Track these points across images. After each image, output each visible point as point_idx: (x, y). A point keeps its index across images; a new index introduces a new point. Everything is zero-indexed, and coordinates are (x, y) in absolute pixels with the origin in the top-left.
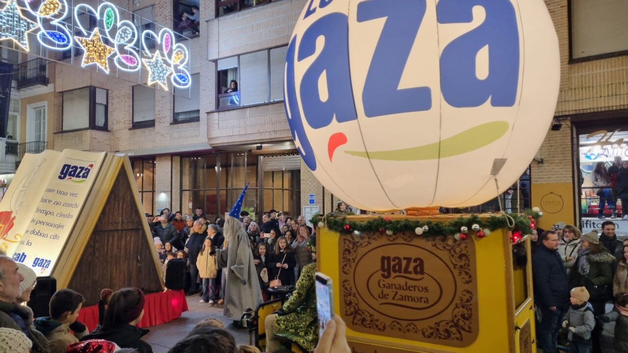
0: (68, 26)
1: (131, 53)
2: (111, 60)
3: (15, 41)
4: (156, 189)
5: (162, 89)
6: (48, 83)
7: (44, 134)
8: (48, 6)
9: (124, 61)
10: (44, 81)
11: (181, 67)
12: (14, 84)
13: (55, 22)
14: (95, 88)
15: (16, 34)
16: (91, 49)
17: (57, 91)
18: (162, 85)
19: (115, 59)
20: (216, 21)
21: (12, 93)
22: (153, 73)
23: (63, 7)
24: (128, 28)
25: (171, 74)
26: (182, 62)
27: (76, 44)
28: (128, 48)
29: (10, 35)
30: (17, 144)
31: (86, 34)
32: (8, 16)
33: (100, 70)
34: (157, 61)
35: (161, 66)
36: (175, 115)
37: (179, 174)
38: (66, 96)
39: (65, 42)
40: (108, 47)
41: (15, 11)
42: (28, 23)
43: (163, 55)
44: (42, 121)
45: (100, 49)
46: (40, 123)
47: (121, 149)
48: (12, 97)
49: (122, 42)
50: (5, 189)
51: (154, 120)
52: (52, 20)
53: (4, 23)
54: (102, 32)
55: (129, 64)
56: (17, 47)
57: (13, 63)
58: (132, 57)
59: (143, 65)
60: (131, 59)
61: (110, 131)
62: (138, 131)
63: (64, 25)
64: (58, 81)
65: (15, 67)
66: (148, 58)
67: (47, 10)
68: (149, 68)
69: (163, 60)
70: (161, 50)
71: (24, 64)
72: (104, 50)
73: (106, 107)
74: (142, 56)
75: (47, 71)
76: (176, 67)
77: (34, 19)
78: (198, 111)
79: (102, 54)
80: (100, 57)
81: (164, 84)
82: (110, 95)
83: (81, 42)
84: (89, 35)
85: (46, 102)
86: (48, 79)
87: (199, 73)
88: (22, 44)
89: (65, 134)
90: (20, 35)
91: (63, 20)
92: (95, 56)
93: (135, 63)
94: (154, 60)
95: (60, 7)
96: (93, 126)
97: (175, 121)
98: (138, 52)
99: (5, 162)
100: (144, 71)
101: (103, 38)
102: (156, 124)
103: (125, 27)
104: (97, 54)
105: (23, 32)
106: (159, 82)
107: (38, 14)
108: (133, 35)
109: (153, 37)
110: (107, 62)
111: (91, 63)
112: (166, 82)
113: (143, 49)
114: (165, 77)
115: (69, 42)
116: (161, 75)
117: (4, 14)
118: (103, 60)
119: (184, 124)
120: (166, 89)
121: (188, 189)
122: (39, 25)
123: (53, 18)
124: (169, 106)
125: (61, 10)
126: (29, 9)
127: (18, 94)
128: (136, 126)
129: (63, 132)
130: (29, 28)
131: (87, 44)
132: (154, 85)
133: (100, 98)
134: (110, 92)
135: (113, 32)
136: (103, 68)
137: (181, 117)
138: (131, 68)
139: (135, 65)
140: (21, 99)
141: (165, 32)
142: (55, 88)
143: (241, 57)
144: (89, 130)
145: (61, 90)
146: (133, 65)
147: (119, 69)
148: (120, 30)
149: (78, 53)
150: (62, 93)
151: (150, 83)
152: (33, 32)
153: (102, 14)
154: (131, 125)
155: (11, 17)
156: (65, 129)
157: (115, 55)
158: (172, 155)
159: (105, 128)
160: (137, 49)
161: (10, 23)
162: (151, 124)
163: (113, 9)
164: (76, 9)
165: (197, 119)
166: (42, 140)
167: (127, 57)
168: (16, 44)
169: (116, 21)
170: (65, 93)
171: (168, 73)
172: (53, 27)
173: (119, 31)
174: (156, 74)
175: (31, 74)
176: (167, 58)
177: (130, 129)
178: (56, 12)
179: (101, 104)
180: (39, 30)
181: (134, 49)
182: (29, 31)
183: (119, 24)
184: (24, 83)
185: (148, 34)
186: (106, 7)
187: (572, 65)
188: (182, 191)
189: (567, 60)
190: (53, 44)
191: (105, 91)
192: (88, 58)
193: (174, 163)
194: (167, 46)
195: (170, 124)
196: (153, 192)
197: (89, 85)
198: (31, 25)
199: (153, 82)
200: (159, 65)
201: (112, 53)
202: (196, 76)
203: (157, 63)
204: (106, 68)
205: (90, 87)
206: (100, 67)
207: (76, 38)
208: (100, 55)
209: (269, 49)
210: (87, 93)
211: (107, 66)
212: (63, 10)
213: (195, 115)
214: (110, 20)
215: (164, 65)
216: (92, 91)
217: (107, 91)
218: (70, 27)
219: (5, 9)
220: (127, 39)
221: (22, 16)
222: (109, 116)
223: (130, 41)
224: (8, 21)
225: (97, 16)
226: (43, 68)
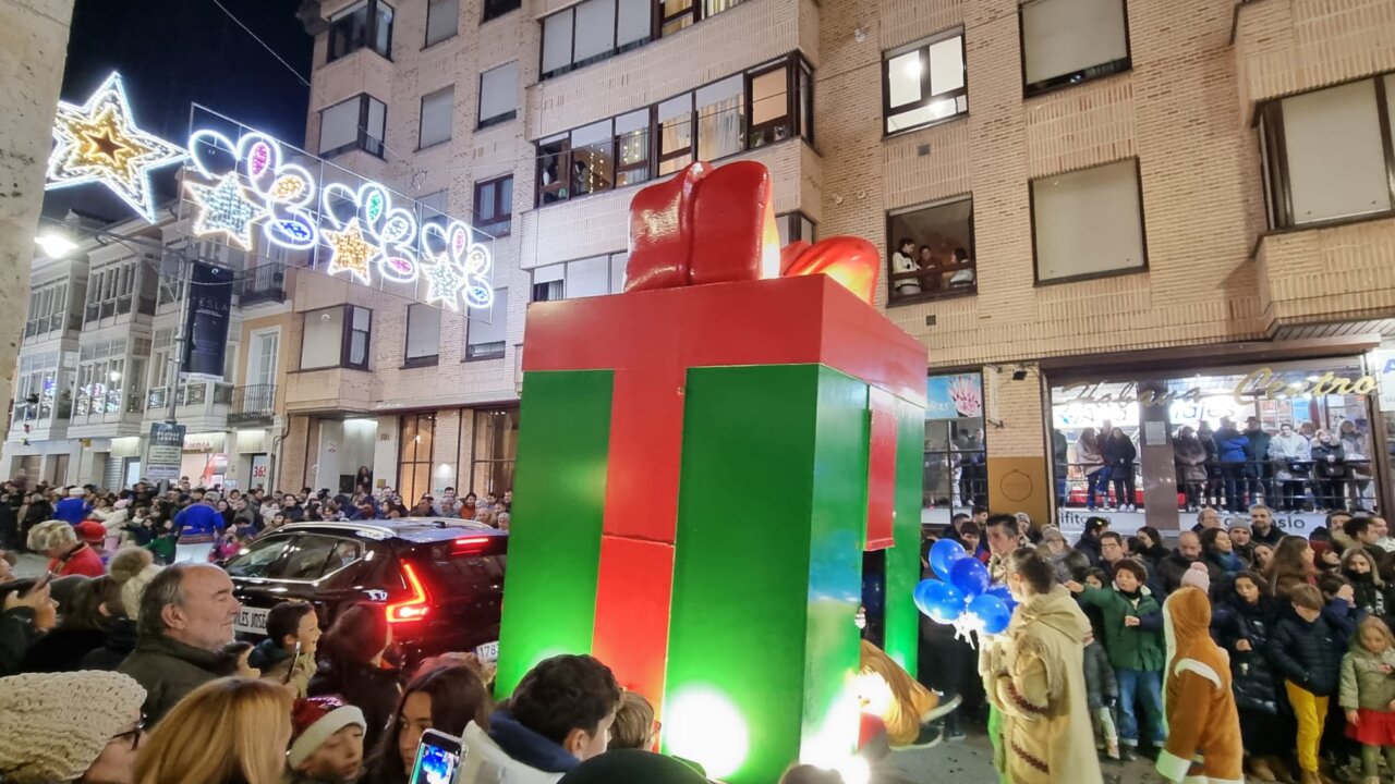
0: (313, 215)
1: (404, 256)
2: (373, 264)
3: (231, 234)
4: (435, 459)
5: (448, 311)
6: (285, 299)
7: (273, 375)
8: (285, 186)
9: (393, 267)
10: (279, 296)
11: (478, 278)
12: (234, 299)
13: (294, 209)
14: (353, 306)
15: (233, 223)
16: (344, 248)
17: (296, 310)
18: (449, 302)
19: (380, 264)
20: (534, 213)
21: (231, 313)
22: (437, 285)
23: (308, 187)
24: (402, 220)
25: (464, 287)
26: (479, 271)
27: (322, 241)
28: (400, 247)
29: (224, 224)
30: (232, 388)
31: (339, 227)
32: (223, 198)
33: (356, 279)
34: (443, 268)
35: (449, 275)
36: (469, 348)
37: (471, 436)
38: (309, 318)
39: (307, 238)
40: (370, 246)
41: (234, 192)
42: (252, 209)
43: (452, 259)
44: (272, 355)
45: (358, 248)
46: (269, 358)
47: (385, 398)
48: (231, 318)
49: (392, 239)
50: (211, 455)
51: (437, 355)
52: (287, 205)
53: (216, 208)
54: (363, 225)
55: (401, 271)
56: (232, 242)
57: (234, 269)
58: (406, 261)
59: (421, 273)
60: (404, 265)
61: (371, 371)
62: (413, 372)
63: (307, 212)
64: (299, 296)
65: (236, 275)
66: (431, 263)
67: (283, 191)
68: (429, 278)
69: (452, 266)
70: (450, 252)
71: (252, 272)
72: (364, 250)
73: (368, 335)
74: (422, 259)
75: (284, 281)
76: (471, 276)
77: (262, 203)
78: (503, 342)
79: (360, 256)
80: (357, 260)
81: (452, 301)
82: (374, 318)
83: (331, 238)
84: (343, 227)
85: (280, 326)
86: (285, 294)
87: (506, 288)
88: (241, 238)
89: (304, 374)
90: (239, 225)
91: (307, 207)
92: (350, 259)
93: (409, 269)
94: (438, 266)
95: (303, 188)
96: (346, 362)
97: (469, 358)
98: (415, 254)
99: (213, 415)
100: (422, 283)
101: (364, 233)
102: (440, 361)
103: (398, 218)
104: (354, 256)
105: (243, 222)
106: (445, 299)
107: (270, 197)
108: (409, 231)
109: (438, 233)
110: (367, 267)
111: (342, 269)
112: (455, 298)
113: (423, 250)
114: (454, 292)
115: (311, 238)
116: (448, 288)
117: (218, 194)
118: (361, 265)
119: (482, 362)
120: (454, 307)
121: (483, 459)
122: (269, 211)
123: (290, 203)
124: (460, 334)
125: (304, 192)
126: (255, 189)
127: (240, 315)
128: (411, 363)
129: (300, 371)
130: (252, 214)
131: (339, 241)
132: (439, 303)
133: (359, 322)
134: (374, 313)
135: (379, 226)
136: (361, 276)
137: (478, 352)
138: (403, 277)
139: (410, 272)
140: (244, 322)
141: (457, 227)
142: (293, 307)
143: (569, 264)
144: (339, 369)
145: (302, 310)
146: (406, 273)
147: (385, 279)
148: (391, 221)
149: (325, 254)
150: (304, 313)
151: (430, 299)
152: (260, 222)
153: (364, 200)
154: (403, 363)
155: (227, 199)
156: (303, 367)
157: (380, 257)
158: (461, 408)
159: (364, 366)
160: (415, 250)
161: (225, 207)
162: (431, 361)
163: (381, 193)
164: (327, 190)
165: (502, 355)
166: (269, 383)
167: (398, 262)
168: (231, 239)
169: (384, 210)
170: (307, 314)
171: (459, 286)
172: (291, 217)
173: (389, 224)
174: (440, 287)
175: (260, 286)
176: (458, 264)
177: (400, 369)
178: (297, 194)
179: (360, 331)
180: (267, 219)
181: (410, 250)
182: (254, 220)
183: (388, 214)
184: (250, 298)
185: (432, 230)
186: (371, 189)
187: (1039, 289)
188: (474, 462)
189: (1032, 282)
190: (288, 240)
191: (368, 313)
192: (339, 261)
193: (463, 420)
194: (459, 247)
195: (462, 362)
196: (431, 463)
197: (343, 302)
198: (256, 212)
199: (437, 298)
200: (445, 274)
201: (376, 255)
202: (502, 291)
203: (442, 271)
204: (365, 276)
205: (346, 305)
206: (357, 274)
207: (324, 232)
208: (357, 258)
209: (612, 254)
210: (340, 313)
211: (368, 273)
212: (307, 192)
213: (498, 349)
214: (376, 207)
215: (454, 274)
216: (348, 311)
217: (371, 311)
218: (315, 217)
219: (219, 187)
220: (400, 236)
221: (244, 198)
222: (371, 348)
223: (405, 238)
224: (222, 205)
225: (358, 203)
226: (278, 277)
